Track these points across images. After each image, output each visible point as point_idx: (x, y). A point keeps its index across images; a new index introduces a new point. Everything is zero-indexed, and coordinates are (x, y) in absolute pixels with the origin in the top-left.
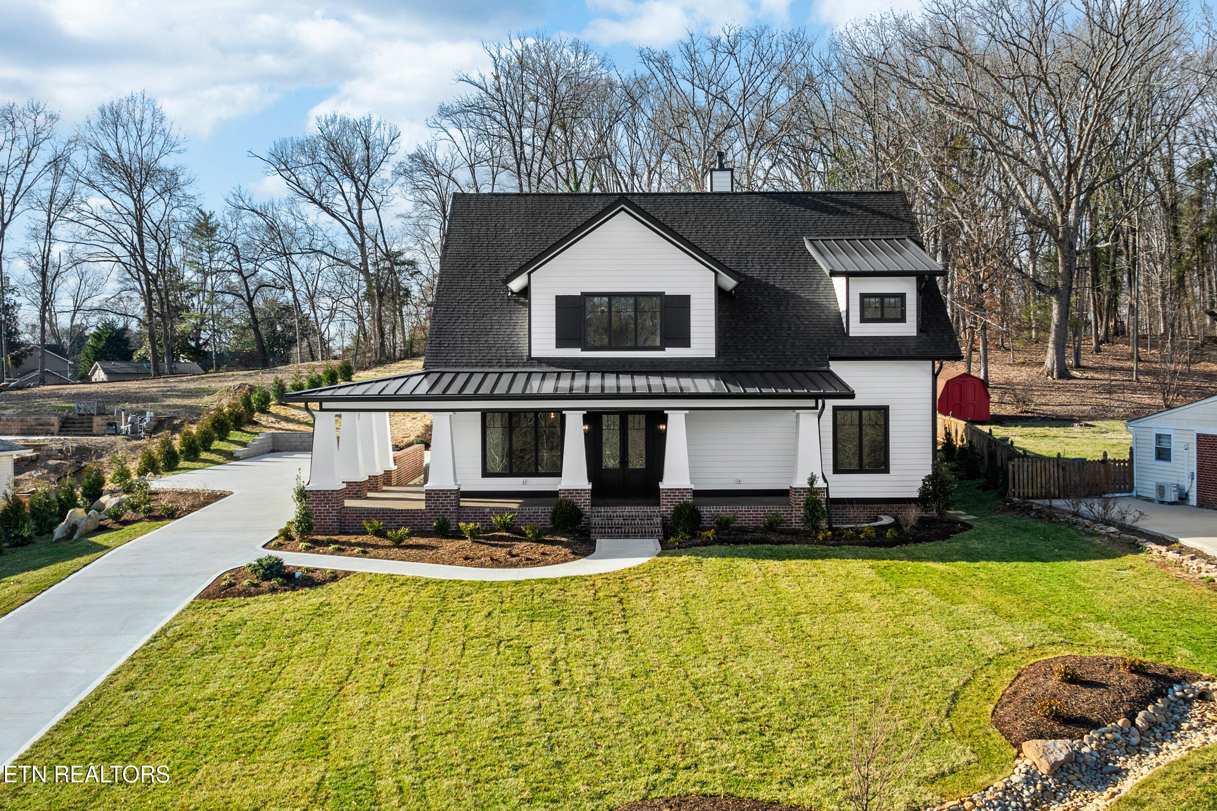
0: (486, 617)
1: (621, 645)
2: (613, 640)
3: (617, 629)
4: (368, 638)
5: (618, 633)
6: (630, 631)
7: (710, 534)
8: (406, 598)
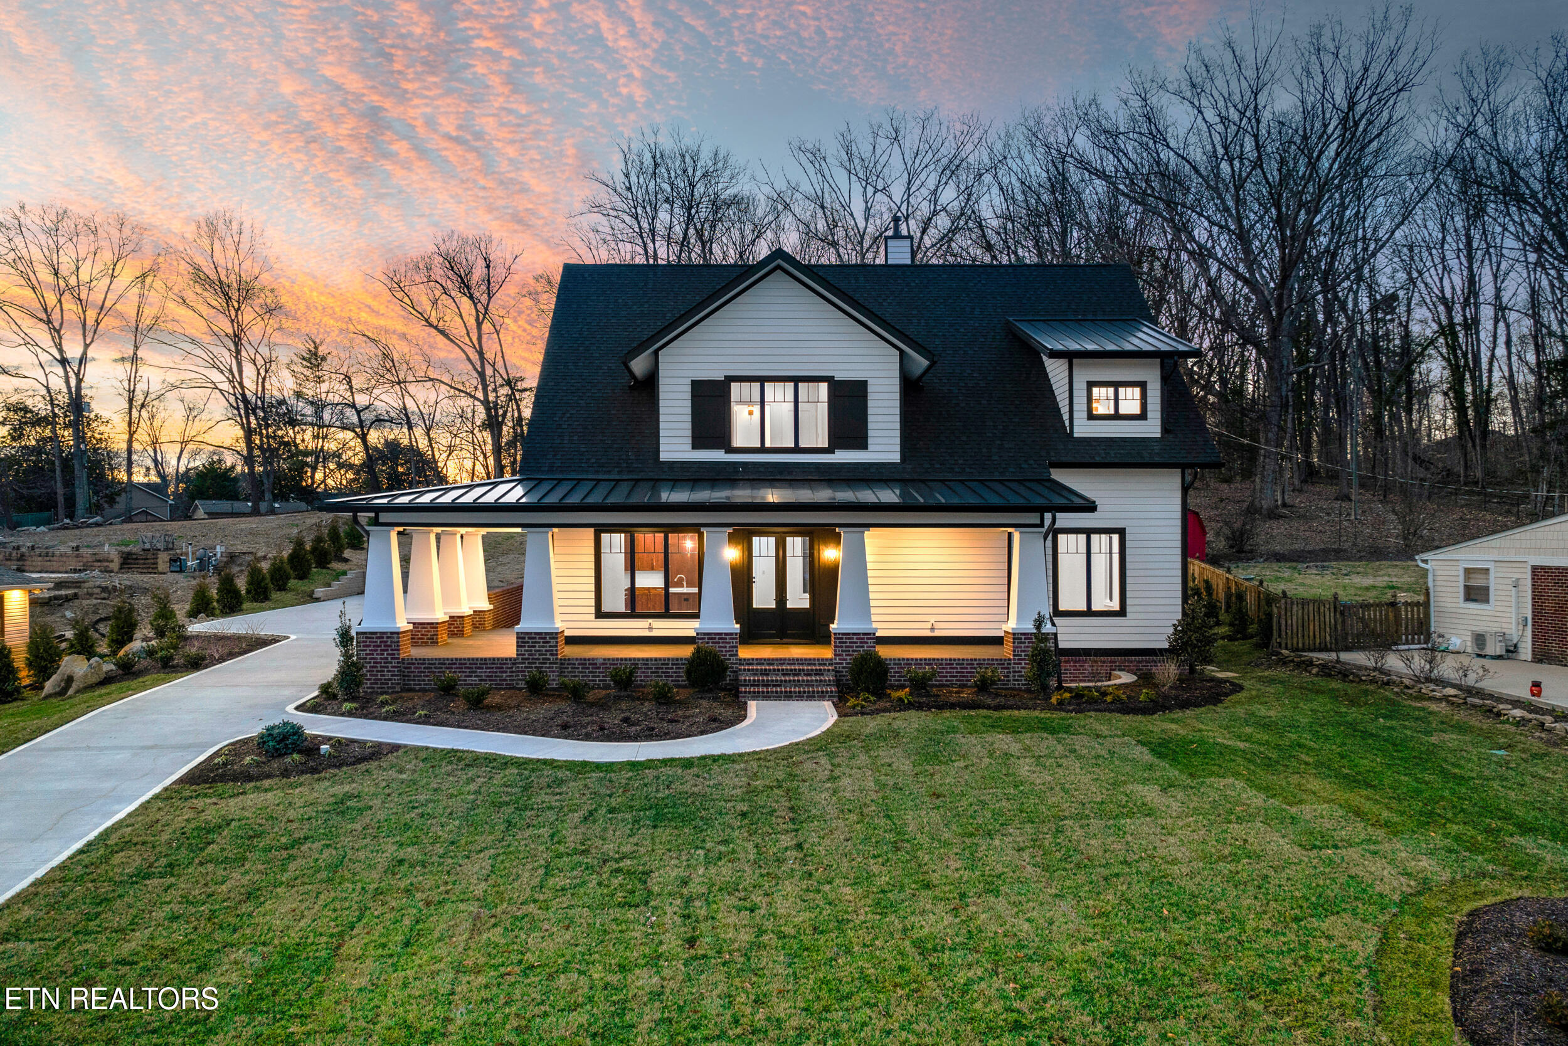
0: (586, 819)
1: (792, 870)
2: (780, 861)
3: (787, 841)
4: (401, 855)
5: (786, 849)
6: (806, 846)
7: (902, 694)
8: (472, 787)
